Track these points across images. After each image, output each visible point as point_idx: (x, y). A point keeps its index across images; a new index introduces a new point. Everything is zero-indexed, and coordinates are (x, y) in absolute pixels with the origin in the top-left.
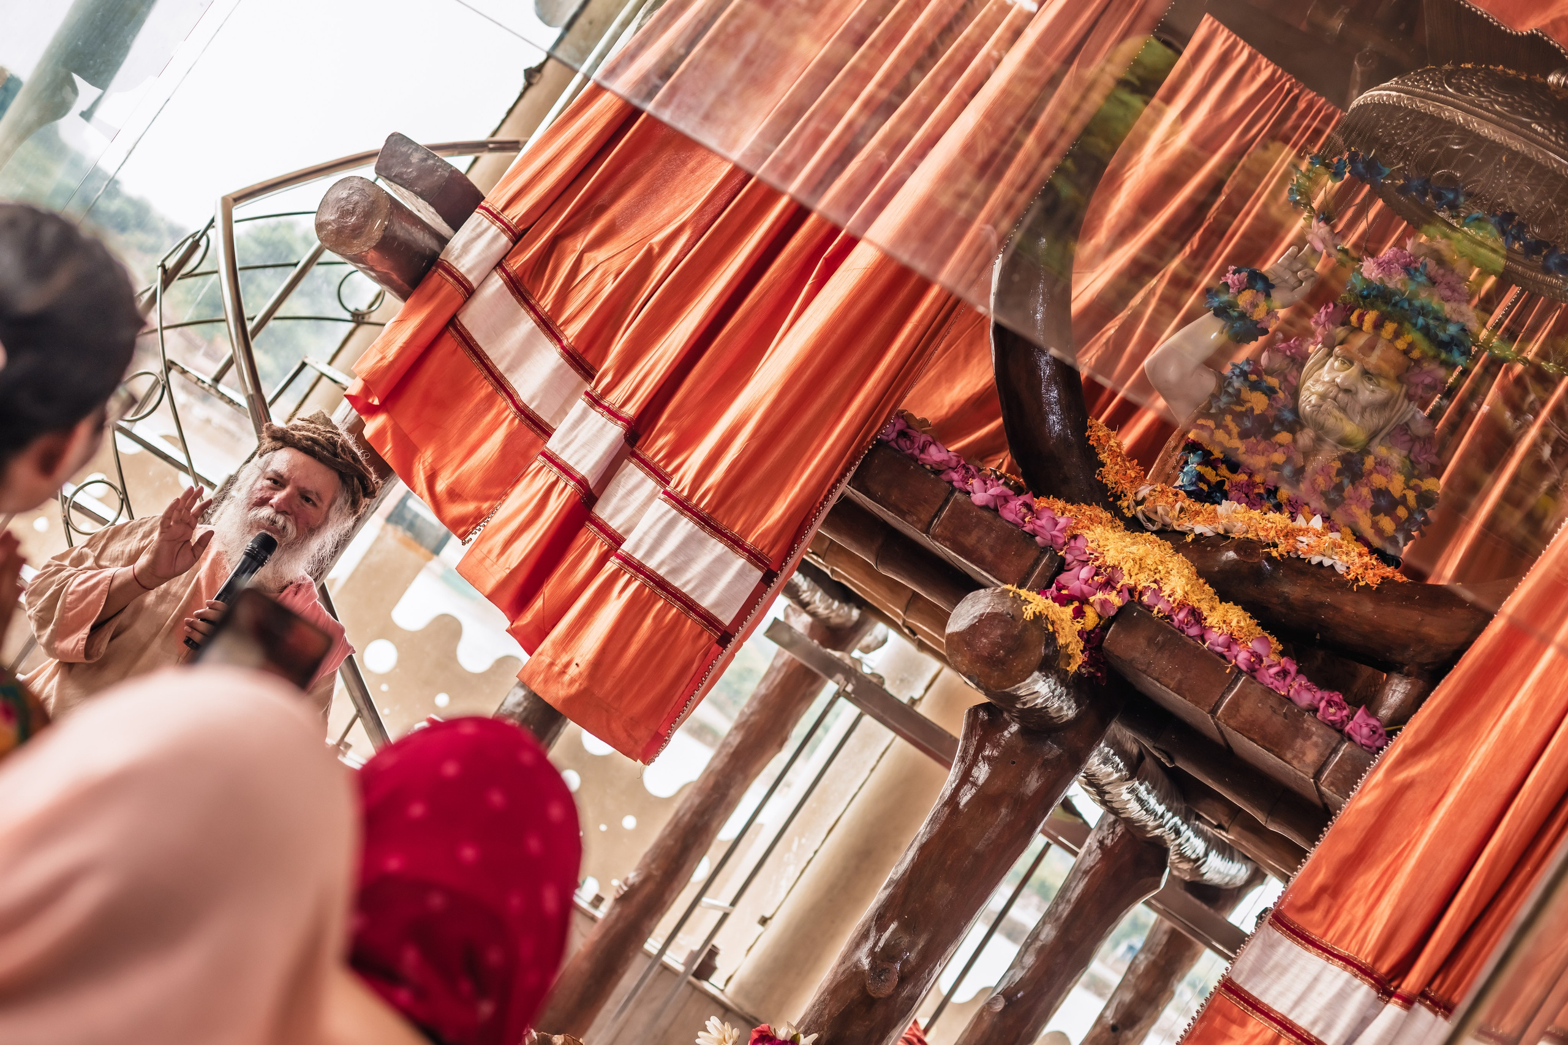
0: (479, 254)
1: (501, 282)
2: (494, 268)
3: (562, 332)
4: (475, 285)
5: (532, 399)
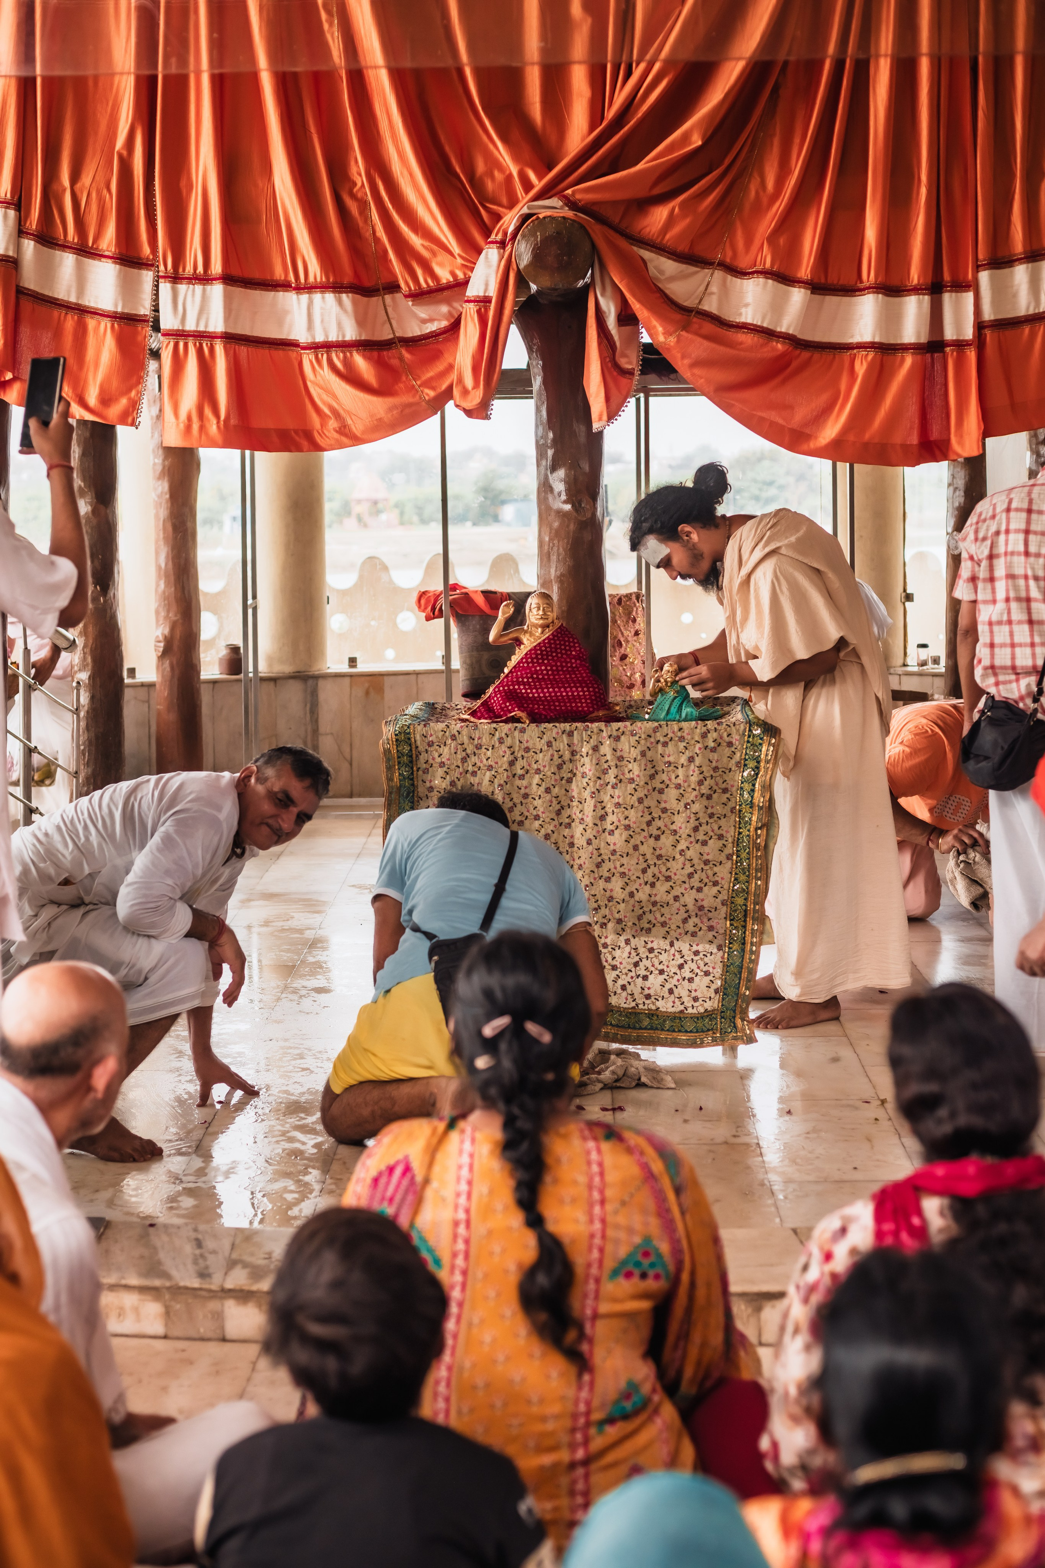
0: (4, 234)
1: (32, 243)
2: (19, 236)
3: (97, 249)
4: (15, 256)
5: (116, 306)
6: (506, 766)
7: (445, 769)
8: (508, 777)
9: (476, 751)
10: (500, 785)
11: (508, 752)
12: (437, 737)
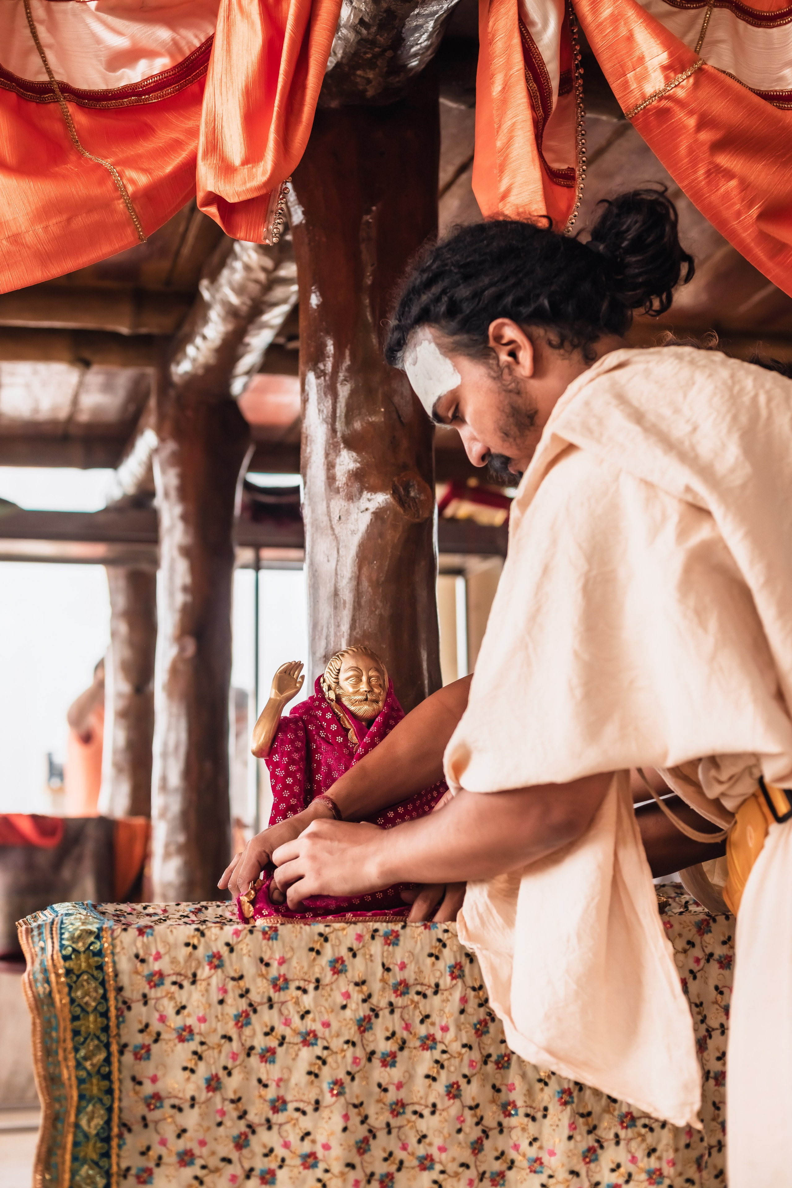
6: (352, 1032)
7: (193, 1045)
8: (356, 1060)
9: (275, 996)
10: (338, 1083)
11: (357, 996)
12: (174, 961)
